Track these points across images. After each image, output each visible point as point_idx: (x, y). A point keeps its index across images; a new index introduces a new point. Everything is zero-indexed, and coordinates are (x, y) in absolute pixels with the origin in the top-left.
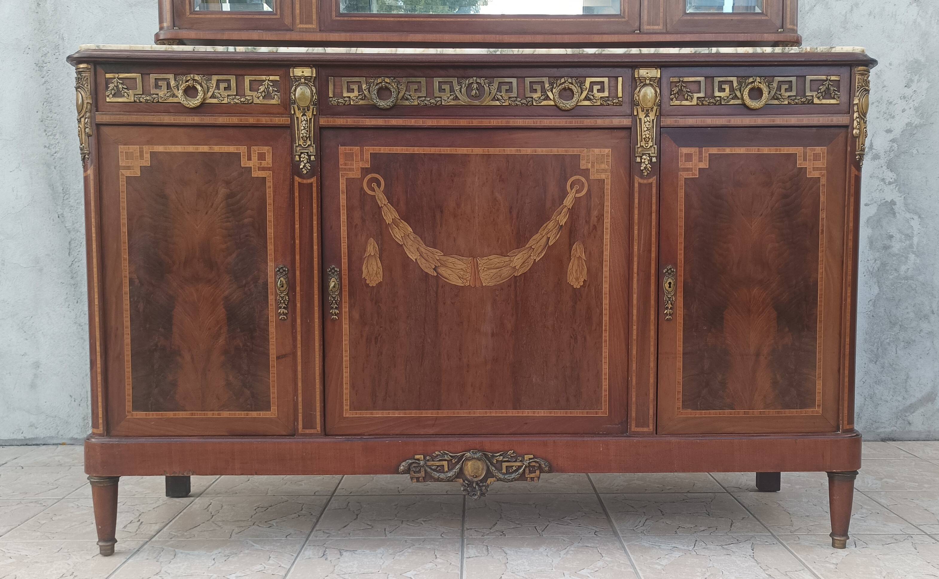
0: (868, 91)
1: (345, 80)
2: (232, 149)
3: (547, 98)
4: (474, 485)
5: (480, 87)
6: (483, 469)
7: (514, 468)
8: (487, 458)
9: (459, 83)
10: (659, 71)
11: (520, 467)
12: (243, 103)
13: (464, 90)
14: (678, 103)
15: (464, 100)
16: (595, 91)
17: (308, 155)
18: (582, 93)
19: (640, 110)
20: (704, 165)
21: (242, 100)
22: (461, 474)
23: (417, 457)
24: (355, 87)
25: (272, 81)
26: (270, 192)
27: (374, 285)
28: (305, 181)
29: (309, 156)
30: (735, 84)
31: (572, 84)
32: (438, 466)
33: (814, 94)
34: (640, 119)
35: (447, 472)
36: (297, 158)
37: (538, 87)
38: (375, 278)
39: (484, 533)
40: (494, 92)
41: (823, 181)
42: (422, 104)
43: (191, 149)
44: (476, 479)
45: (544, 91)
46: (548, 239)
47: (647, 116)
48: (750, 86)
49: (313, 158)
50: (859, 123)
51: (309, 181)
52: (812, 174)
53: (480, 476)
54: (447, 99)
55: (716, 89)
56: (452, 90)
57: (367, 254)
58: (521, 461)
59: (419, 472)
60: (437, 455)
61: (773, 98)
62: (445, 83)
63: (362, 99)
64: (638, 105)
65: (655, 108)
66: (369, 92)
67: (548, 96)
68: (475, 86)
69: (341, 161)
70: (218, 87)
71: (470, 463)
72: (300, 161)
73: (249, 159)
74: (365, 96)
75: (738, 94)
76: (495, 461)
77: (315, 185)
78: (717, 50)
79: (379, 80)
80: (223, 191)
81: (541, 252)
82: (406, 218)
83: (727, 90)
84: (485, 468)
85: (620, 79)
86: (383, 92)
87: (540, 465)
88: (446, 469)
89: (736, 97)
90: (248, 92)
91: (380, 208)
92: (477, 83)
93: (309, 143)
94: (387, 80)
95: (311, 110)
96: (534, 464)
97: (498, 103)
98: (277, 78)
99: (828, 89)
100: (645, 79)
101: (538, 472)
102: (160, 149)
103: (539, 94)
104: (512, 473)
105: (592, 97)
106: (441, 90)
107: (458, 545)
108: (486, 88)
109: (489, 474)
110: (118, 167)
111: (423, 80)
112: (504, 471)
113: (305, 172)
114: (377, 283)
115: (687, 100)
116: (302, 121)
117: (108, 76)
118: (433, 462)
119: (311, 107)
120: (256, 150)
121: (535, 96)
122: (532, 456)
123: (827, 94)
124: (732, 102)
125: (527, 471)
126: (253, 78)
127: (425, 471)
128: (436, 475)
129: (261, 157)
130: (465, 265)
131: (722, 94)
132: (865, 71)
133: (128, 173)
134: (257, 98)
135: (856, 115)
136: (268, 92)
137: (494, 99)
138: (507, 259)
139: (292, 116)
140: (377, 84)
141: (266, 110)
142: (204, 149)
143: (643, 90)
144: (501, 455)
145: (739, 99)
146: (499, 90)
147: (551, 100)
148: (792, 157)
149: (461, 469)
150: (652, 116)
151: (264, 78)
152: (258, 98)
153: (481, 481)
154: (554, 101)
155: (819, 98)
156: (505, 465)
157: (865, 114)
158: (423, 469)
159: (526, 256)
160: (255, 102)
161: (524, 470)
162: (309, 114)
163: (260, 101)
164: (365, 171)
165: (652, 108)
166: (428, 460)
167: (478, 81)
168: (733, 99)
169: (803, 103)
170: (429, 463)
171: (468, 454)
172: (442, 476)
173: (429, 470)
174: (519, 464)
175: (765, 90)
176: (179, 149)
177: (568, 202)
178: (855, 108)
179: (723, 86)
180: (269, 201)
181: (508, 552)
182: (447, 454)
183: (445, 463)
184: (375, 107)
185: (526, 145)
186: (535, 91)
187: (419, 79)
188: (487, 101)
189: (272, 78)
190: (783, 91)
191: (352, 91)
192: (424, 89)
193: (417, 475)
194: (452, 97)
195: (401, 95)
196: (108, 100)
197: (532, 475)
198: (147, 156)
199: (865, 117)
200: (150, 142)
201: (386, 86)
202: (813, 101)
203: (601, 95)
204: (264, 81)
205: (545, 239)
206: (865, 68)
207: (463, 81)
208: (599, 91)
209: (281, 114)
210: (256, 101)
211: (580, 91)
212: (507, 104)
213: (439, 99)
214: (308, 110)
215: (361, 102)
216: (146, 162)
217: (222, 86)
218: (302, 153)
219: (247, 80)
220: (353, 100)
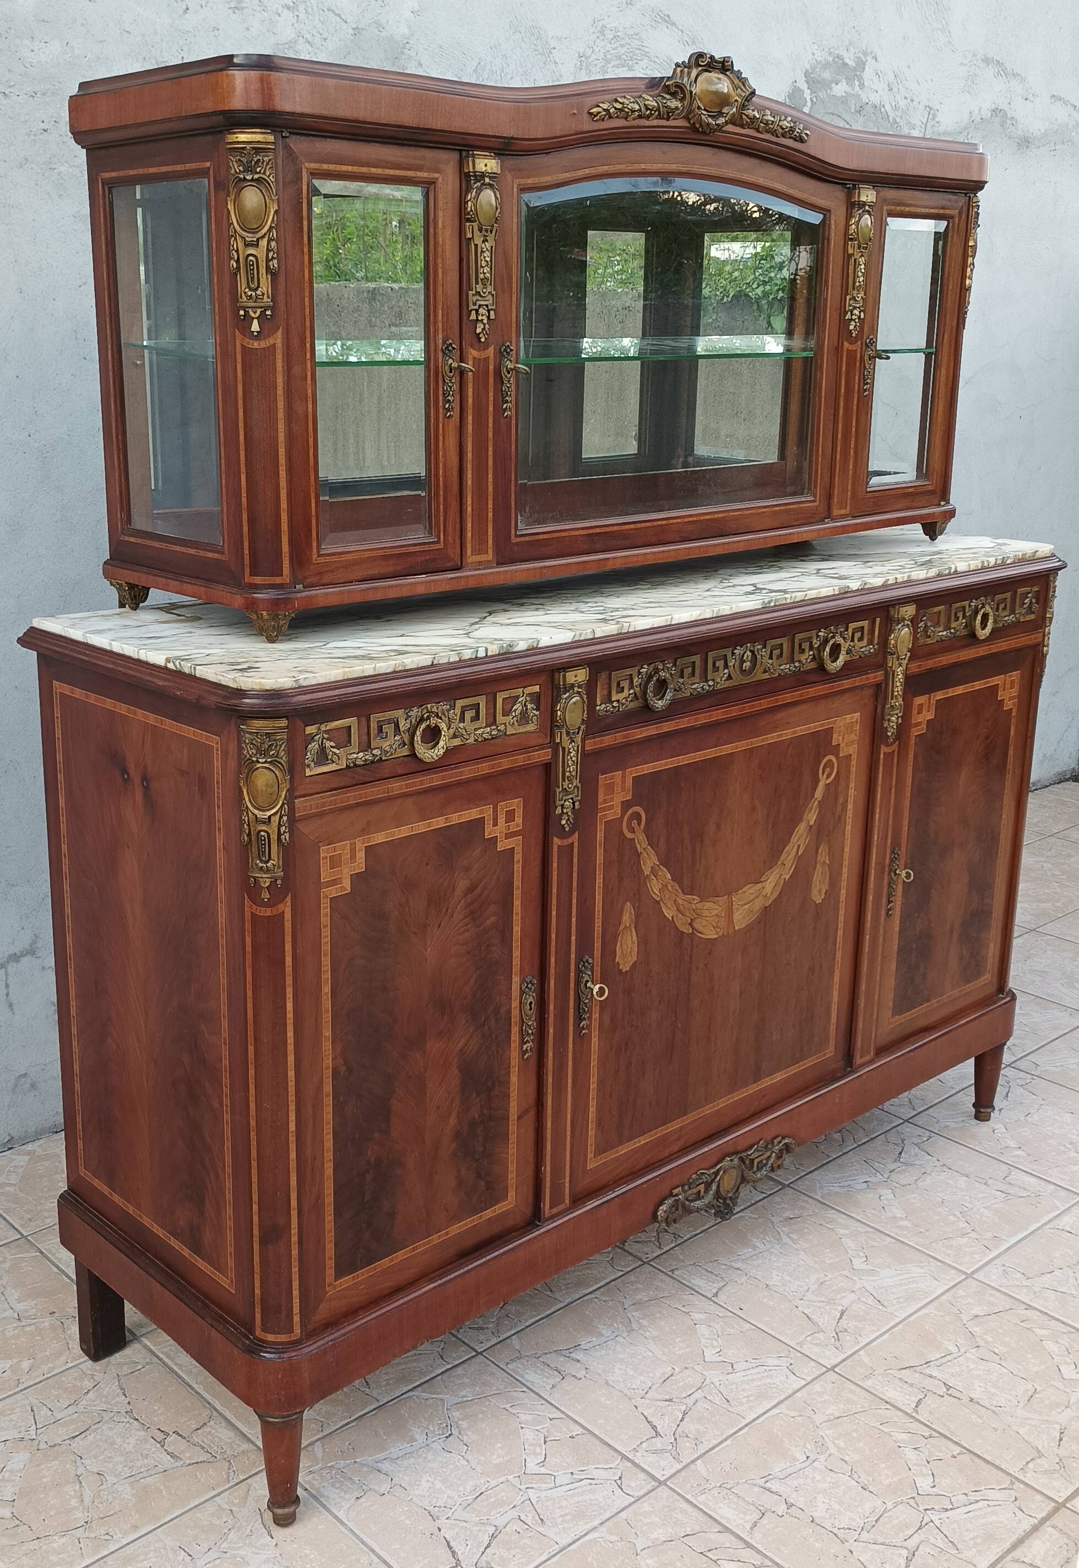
1: (615, 674)
2: (472, 814)
3: (814, 659)
5: (753, 657)
6: (737, 1177)
7: (764, 1162)
8: (741, 1160)
9: (734, 655)
10: (915, 606)
11: (769, 1158)
12: (493, 738)
13: (737, 663)
14: (922, 642)
15: (737, 678)
16: (856, 640)
17: (573, 802)
18: (845, 645)
19: (895, 659)
20: (931, 716)
21: (491, 732)
22: (716, 1193)
23: (675, 1191)
24: (625, 684)
25: (531, 695)
26: (518, 867)
27: (628, 969)
28: (563, 842)
30: (967, 609)
32: (695, 1192)
33: (1021, 610)
34: (893, 672)
35: (702, 1196)
36: (559, 810)
37: (806, 646)
38: (630, 958)
40: (765, 659)
41: (1014, 712)
42: (694, 693)
43: (421, 827)
44: (730, 1194)
45: (812, 649)
46: (799, 846)
47: (899, 666)
49: (575, 805)
51: (568, 840)
52: (1008, 706)
53: (735, 1185)
54: (720, 681)
55: (953, 619)
56: (726, 667)
57: (622, 927)
58: (771, 1150)
59: (676, 1208)
60: (695, 1178)
62: (720, 658)
63: (632, 701)
64: (893, 653)
65: (908, 654)
66: (642, 688)
67: (814, 655)
68: (748, 656)
69: (601, 797)
70: (462, 719)
71: (726, 1175)
72: (561, 814)
73: (495, 824)
74: (636, 695)
76: (749, 1161)
77: (576, 844)
79: (654, 668)
80: (462, 884)
81: (791, 867)
82: (665, 862)
83: (961, 618)
84: (740, 1174)
85: (878, 621)
86: (660, 685)
87: (787, 1145)
88: (702, 1192)
89: (966, 626)
90: (499, 718)
91: (639, 855)
92: (752, 651)
93: (574, 784)
94: (663, 665)
95: (581, 734)
96: (784, 1148)
97: (768, 675)
98: (537, 689)
99: (1031, 602)
100: (904, 619)
102: (380, 838)
103: (806, 655)
105: (853, 649)
106: (715, 669)
109: (742, 1180)
110: (319, 885)
111: (697, 659)
113: (566, 829)
114: (631, 964)
115: (929, 637)
116: (570, 754)
117: (310, 730)
118: (690, 1190)
119: (581, 727)
120: (503, 807)
121: (803, 658)
122: (780, 1139)
124: (963, 633)
125: (776, 1158)
126: (505, 695)
127: (683, 1204)
128: (692, 1204)
129: (510, 816)
130: (720, 909)
131: (956, 625)
133: (333, 892)
134: (508, 724)
136: (524, 712)
137: (765, 671)
138: (760, 885)
139: (556, 747)
140: (652, 675)
141: (522, 743)
142: (439, 823)
143: (901, 634)
144: (755, 1151)
145: (968, 627)
146: (771, 656)
148: (996, 690)
149: (717, 1185)
150: (905, 663)
151: (521, 691)
152: (511, 724)
154: (820, 662)
155: (1023, 615)
156: (758, 1161)
158: (679, 1204)
159: (778, 876)
160: (508, 733)
161: (774, 1160)
162: (578, 738)
163: (514, 729)
164: (626, 805)
165: (906, 656)
166: (686, 1189)
168: (963, 628)
171: (725, 1164)
174: (768, 1154)
176: (403, 832)
177: (818, 791)
179: (958, 614)
180: (517, 883)
184: (648, 709)
185: (787, 725)
186: (804, 651)
187: (694, 658)
188: (758, 675)
189: (531, 689)
191: (623, 690)
192: (697, 672)
193: (674, 1216)
194: (725, 677)
195: (673, 684)
196: (308, 773)
197: (780, 1162)
198: (361, 855)
200: (365, 831)
202: (1020, 620)
203: (861, 644)
204: (521, 696)
205: (795, 847)
207: (737, 651)
208: (859, 639)
209: (540, 746)
210: (508, 730)
212: (776, 674)
216: (360, 864)
217: (469, 715)
218: (564, 801)
219: (500, 698)
220: (623, 704)
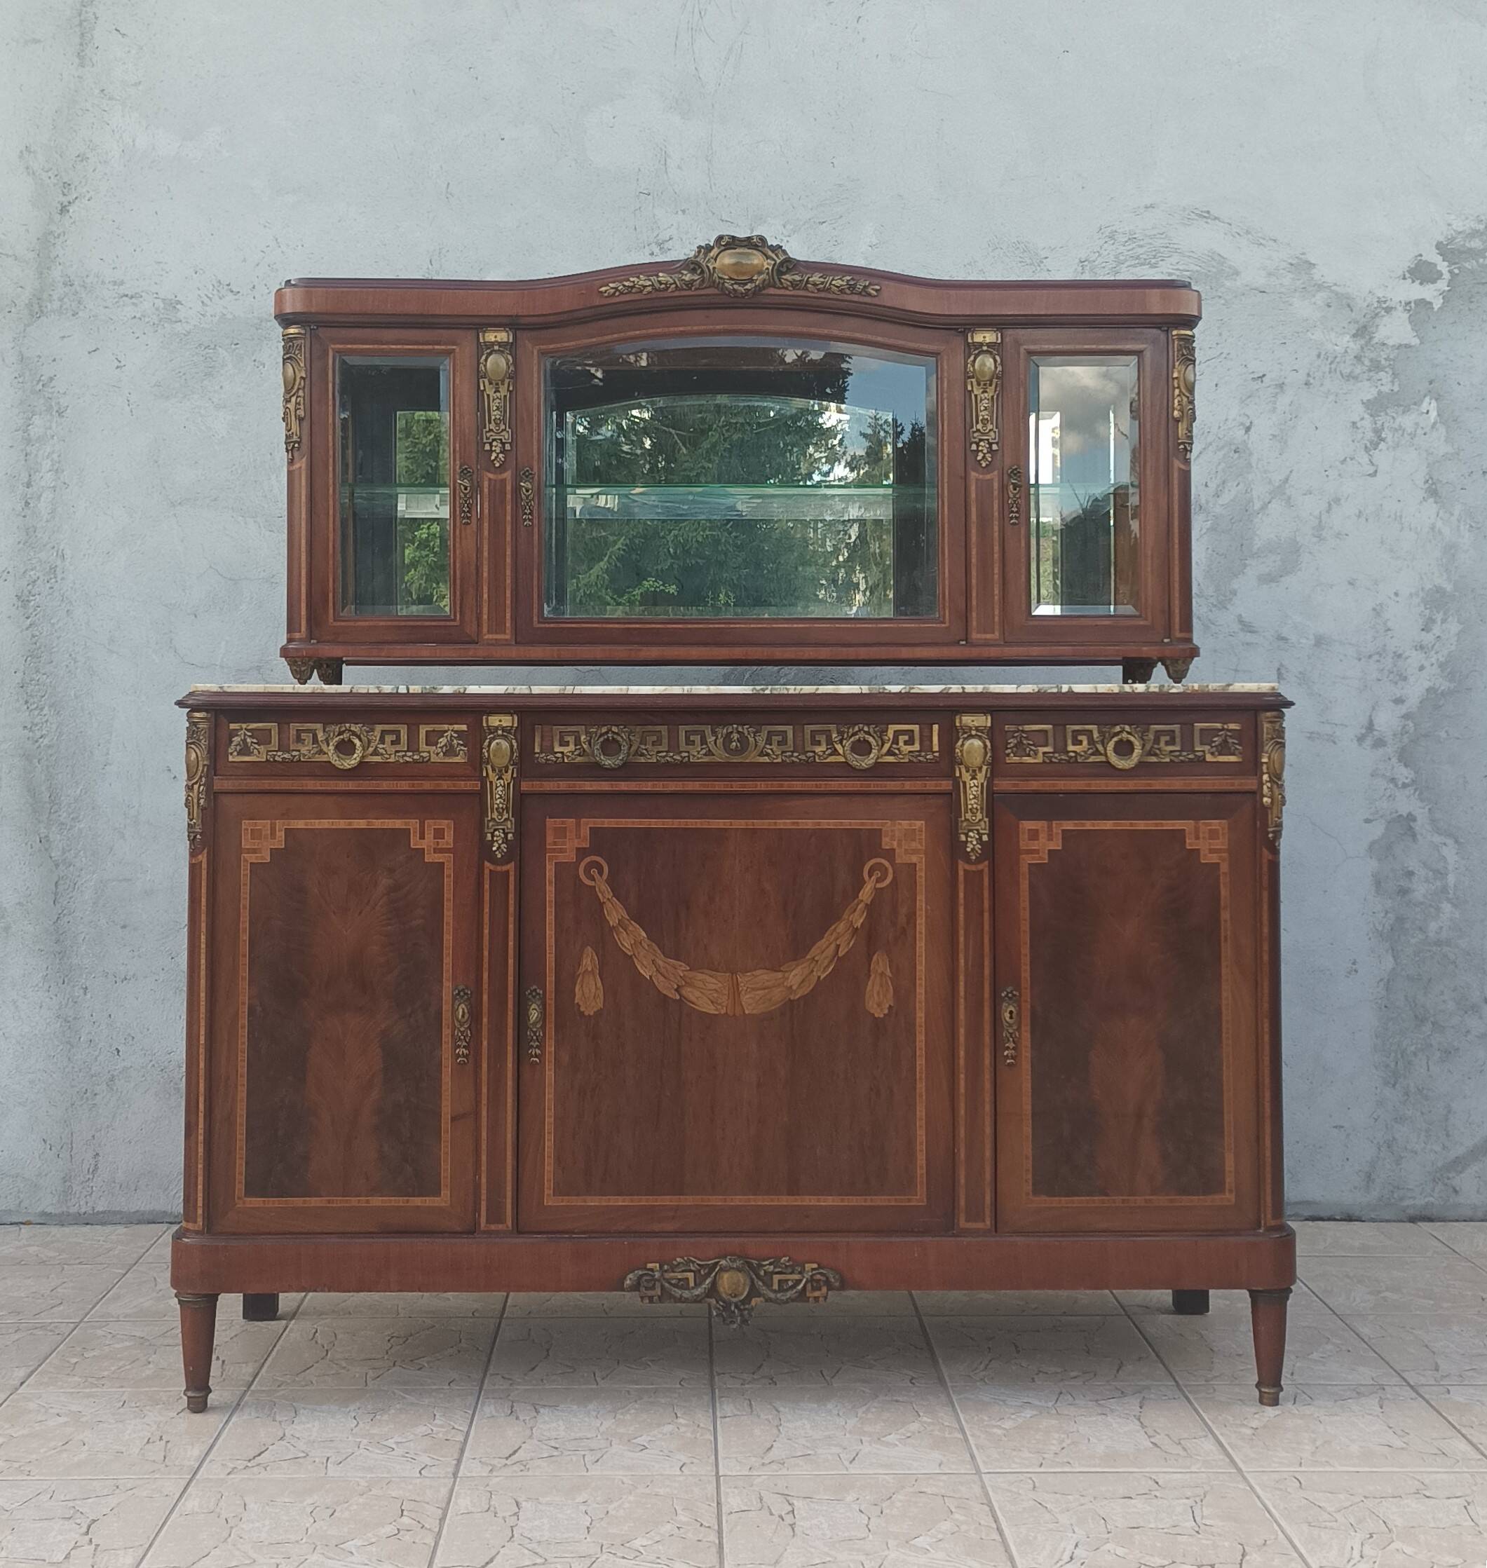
0: (1283, 745)
1: (557, 729)
2: (398, 824)
3: (835, 752)
4: (733, 1308)
5: (743, 740)
6: (744, 1284)
7: (790, 1283)
8: (750, 1266)
9: (714, 733)
10: (989, 718)
11: (798, 1282)
12: (415, 762)
13: (720, 741)
14: (1016, 759)
15: (720, 756)
16: (901, 743)
17: (504, 833)
18: (883, 745)
19: (963, 770)
20: (1057, 845)
21: (415, 757)
22: (713, 1291)
23: (650, 1266)
24: (571, 739)
25: (456, 732)
26: (448, 883)
27: (592, 1014)
28: (499, 868)
29: (506, 834)
30: (1096, 735)
31: (868, 733)
32: (680, 1280)
33: (1207, 748)
34: (964, 783)
35: (693, 1288)
36: (489, 837)
37: (823, 738)
38: (593, 1004)
39: (744, 1380)
40: (761, 743)
41: (1224, 868)
42: (663, 761)
43: (342, 824)
44: (734, 1300)
45: (830, 742)
46: (838, 946)
47: (974, 778)
48: (1115, 739)
49: (510, 836)
50: (1271, 789)
51: (505, 868)
52: (1208, 858)
53: (742, 1294)
54: (697, 754)
55: (1069, 742)
56: (704, 742)
57: (581, 970)
58: (800, 1273)
59: (653, 1288)
60: (679, 1263)
61: (1150, 754)
62: (695, 732)
63: (579, 755)
64: (962, 764)
65: (985, 768)
66: (590, 744)
67: (836, 749)
68: (736, 736)
69: (550, 839)
70: (382, 741)
71: (726, 1276)
72: (493, 841)
73: (422, 837)
74: (584, 750)
75: (1100, 748)
76: (762, 1273)
77: (512, 873)
78: (1070, 688)
79: (604, 730)
80: (385, 882)
81: (828, 966)
82: (638, 918)
83: (1085, 743)
84: (748, 1282)
85: (936, 727)
86: (610, 746)
87: (827, 1278)
88: (692, 1284)
89: (1097, 753)
90: (423, 746)
91: (602, 904)
92: (738, 732)
93: (506, 816)
94: (615, 729)
95: (510, 772)
96: (818, 1277)
97: (766, 759)
98: (464, 727)
99: (1225, 741)
100: (970, 729)
101: (824, 1289)
102: (299, 824)
103: (823, 748)
104: (787, 1290)
105: (897, 752)
106: (689, 742)
107: (707, 1398)
108: (751, 739)
109: (754, 1292)
110: (240, 850)
111: (664, 729)
112: (776, 1287)
113: (499, 856)
114: (595, 1009)
115: (1029, 755)
116: (497, 787)
117: (233, 726)
118: (672, 1274)
119: (511, 768)
120: (431, 825)
121: (818, 749)
122: (815, 1266)
123: (1224, 749)
124: (1092, 759)
125: (809, 1286)
126: (430, 728)
127: (662, 1286)
128: (677, 1292)
129: (439, 834)
130: (720, 985)
131: (1077, 748)
132: (1275, 717)
133: (253, 858)
134: (434, 754)
135: (1265, 777)
136: (451, 746)
137: (762, 754)
138: (780, 975)
139: (483, 780)
140: (601, 735)
141: (448, 772)
142: (360, 824)
143: (968, 743)
144: (770, 1264)
145: (1101, 754)
146: (769, 742)
147: (839, 754)
148: (1179, 835)
149: (714, 1283)
150: (981, 777)
151: (446, 727)
152: (437, 754)
153: (743, 1302)
154: (844, 756)
155: (1212, 754)
156: (776, 1278)
157: (1279, 777)
158: (658, 1284)
159: (807, 972)
160: (432, 760)
161: (805, 1286)
162: (507, 777)
163: (440, 758)
164: (582, 853)
165: (980, 769)
166: (666, 1271)
167: (740, 729)
168: (1092, 754)
169: (1191, 760)
170: (667, 1276)
171: (723, 1262)
172: (686, 1294)
173: (667, 1285)
174: (797, 1277)
175: (1137, 744)
176: (325, 824)
177: (866, 894)
178: (1265, 767)
179: (1080, 738)
180: (448, 894)
181: (781, 1409)
182: (693, 1262)
183: (691, 1275)
184: (598, 765)
185: (806, 815)
186: (819, 743)
187: (658, 728)
188: (752, 757)
189: (456, 727)
190: (1162, 744)
191: (567, 744)
192: (665, 741)
193: (650, 1293)
194: (704, 751)
195: (633, 748)
196: (231, 759)
197: (817, 1294)
198: (281, 834)
199: (1280, 779)
200: (285, 816)
201: (613, 738)
202: (1204, 759)
203: (910, 748)
204: (446, 731)
205: (833, 946)
206: (1274, 713)
207: (719, 730)
208: (906, 743)
209: (467, 777)
210: (434, 759)
211: (880, 743)
212: (779, 760)
213: (686, 754)
214: (506, 772)
215: (579, 759)
216: (280, 841)
217: (388, 738)
218: (495, 830)
219: (423, 730)
220: (568, 757)
